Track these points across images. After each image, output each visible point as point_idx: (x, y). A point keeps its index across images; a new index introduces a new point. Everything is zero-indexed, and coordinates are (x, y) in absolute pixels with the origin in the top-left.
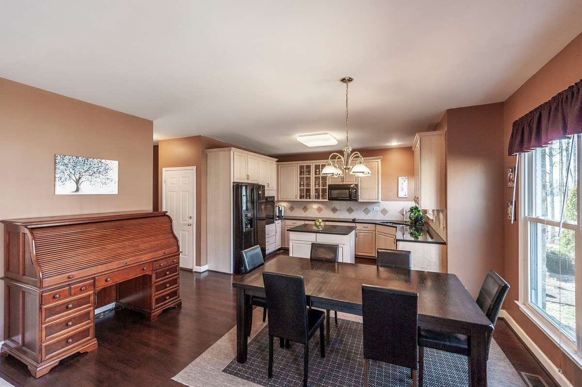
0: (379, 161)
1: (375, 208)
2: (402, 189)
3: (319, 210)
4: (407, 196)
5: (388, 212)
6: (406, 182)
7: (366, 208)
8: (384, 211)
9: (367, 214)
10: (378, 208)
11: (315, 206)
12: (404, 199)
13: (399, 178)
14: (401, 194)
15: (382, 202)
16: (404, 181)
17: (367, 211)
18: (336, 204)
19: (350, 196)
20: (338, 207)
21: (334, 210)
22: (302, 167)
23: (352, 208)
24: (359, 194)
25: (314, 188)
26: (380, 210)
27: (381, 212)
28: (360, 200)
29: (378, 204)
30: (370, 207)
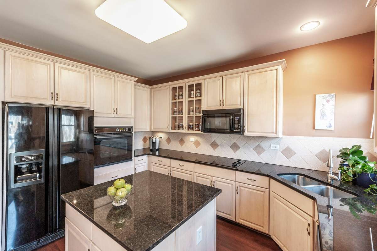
0: (280, 68)
1: (272, 145)
2: (324, 115)
3: (197, 144)
4: (332, 128)
5: (295, 153)
6: (332, 102)
7: (259, 146)
8: (288, 152)
9: (259, 153)
10: (278, 146)
11: (192, 139)
12: (328, 132)
13: (317, 96)
14: (320, 124)
15: (284, 136)
16: (328, 101)
17: (259, 150)
18: (216, 137)
19: (231, 126)
20: (218, 142)
21: (214, 145)
22: (174, 89)
23: (237, 143)
24: (246, 124)
25: (187, 115)
26: (281, 150)
27: (282, 152)
28: (246, 134)
29: (278, 139)
30: (264, 144)
